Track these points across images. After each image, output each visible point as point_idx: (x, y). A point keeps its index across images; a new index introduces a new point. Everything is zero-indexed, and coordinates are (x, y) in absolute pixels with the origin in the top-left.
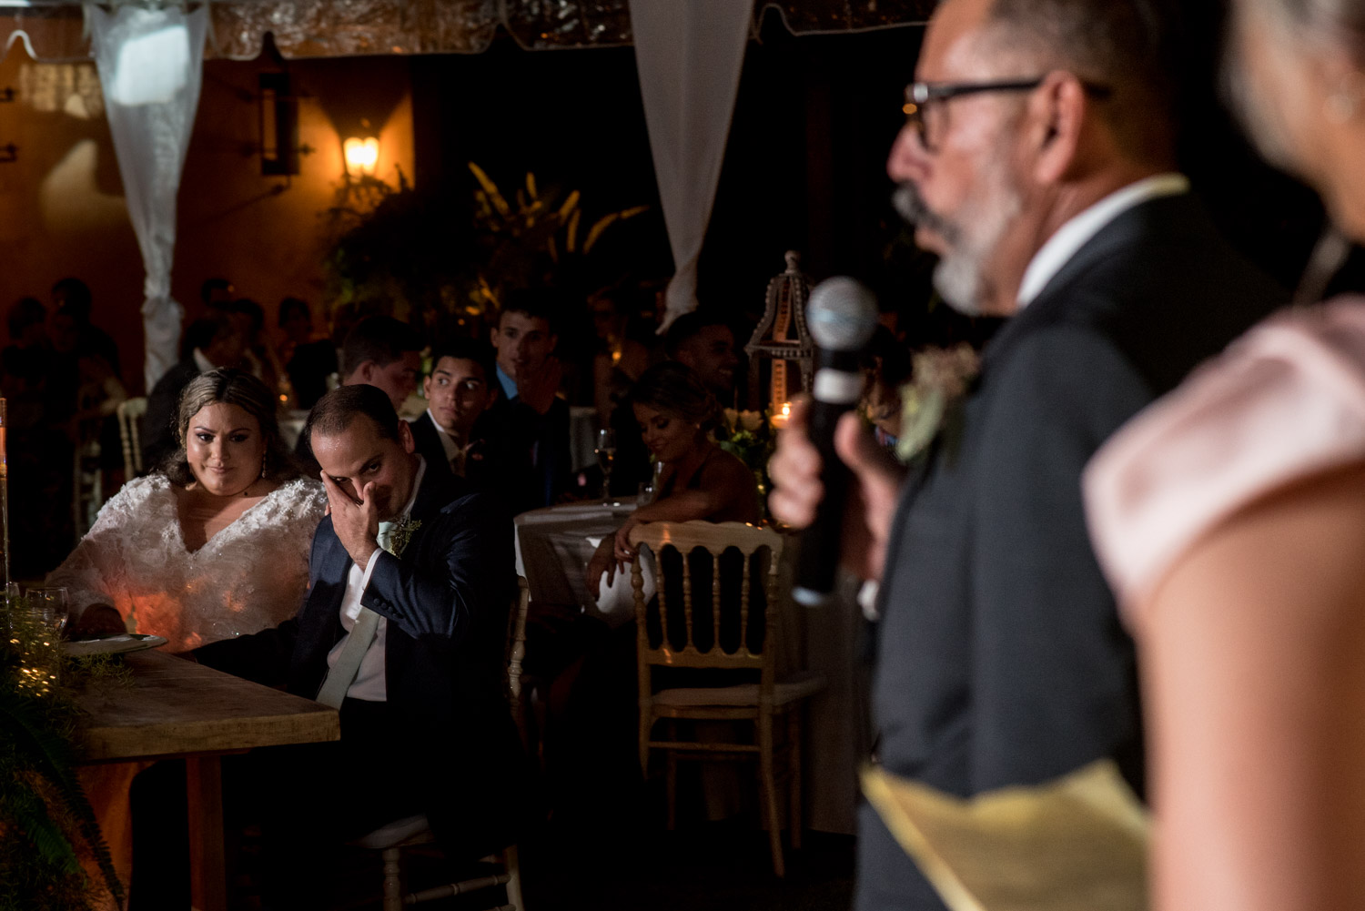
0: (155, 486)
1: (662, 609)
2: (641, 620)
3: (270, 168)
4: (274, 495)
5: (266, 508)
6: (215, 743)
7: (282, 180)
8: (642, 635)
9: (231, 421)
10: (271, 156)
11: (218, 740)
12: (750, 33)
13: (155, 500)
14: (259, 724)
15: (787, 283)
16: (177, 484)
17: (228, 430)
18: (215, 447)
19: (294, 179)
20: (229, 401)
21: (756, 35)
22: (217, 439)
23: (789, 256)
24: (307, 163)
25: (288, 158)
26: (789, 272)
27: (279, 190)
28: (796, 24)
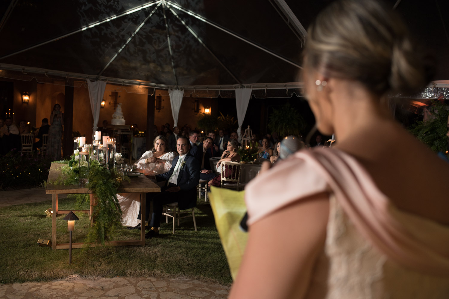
0: (150, 152)
1: (225, 173)
2: (222, 174)
3: (195, 112)
4: (166, 154)
5: (165, 156)
6: (141, 191)
7: (197, 113)
8: (222, 176)
9: (161, 142)
10: (196, 110)
11: (142, 191)
12: (250, 97)
13: (150, 154)
14: (148, 189)
15: (248, 130)
16: (153, 152)
17: (161, 143)
18: (159, 145)
19: (198, 113)
20: (161, 139)
21: (251, 98)
22: (159, 144)
23: (248, 126)
24: (200, 111)
25: (198, 110)
26: (248, 128)
27: (196, 114)
28: (256, 97)
